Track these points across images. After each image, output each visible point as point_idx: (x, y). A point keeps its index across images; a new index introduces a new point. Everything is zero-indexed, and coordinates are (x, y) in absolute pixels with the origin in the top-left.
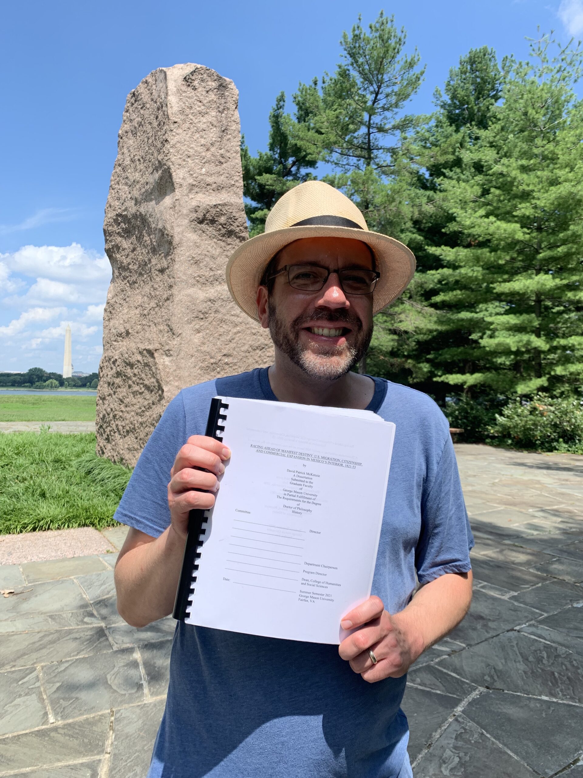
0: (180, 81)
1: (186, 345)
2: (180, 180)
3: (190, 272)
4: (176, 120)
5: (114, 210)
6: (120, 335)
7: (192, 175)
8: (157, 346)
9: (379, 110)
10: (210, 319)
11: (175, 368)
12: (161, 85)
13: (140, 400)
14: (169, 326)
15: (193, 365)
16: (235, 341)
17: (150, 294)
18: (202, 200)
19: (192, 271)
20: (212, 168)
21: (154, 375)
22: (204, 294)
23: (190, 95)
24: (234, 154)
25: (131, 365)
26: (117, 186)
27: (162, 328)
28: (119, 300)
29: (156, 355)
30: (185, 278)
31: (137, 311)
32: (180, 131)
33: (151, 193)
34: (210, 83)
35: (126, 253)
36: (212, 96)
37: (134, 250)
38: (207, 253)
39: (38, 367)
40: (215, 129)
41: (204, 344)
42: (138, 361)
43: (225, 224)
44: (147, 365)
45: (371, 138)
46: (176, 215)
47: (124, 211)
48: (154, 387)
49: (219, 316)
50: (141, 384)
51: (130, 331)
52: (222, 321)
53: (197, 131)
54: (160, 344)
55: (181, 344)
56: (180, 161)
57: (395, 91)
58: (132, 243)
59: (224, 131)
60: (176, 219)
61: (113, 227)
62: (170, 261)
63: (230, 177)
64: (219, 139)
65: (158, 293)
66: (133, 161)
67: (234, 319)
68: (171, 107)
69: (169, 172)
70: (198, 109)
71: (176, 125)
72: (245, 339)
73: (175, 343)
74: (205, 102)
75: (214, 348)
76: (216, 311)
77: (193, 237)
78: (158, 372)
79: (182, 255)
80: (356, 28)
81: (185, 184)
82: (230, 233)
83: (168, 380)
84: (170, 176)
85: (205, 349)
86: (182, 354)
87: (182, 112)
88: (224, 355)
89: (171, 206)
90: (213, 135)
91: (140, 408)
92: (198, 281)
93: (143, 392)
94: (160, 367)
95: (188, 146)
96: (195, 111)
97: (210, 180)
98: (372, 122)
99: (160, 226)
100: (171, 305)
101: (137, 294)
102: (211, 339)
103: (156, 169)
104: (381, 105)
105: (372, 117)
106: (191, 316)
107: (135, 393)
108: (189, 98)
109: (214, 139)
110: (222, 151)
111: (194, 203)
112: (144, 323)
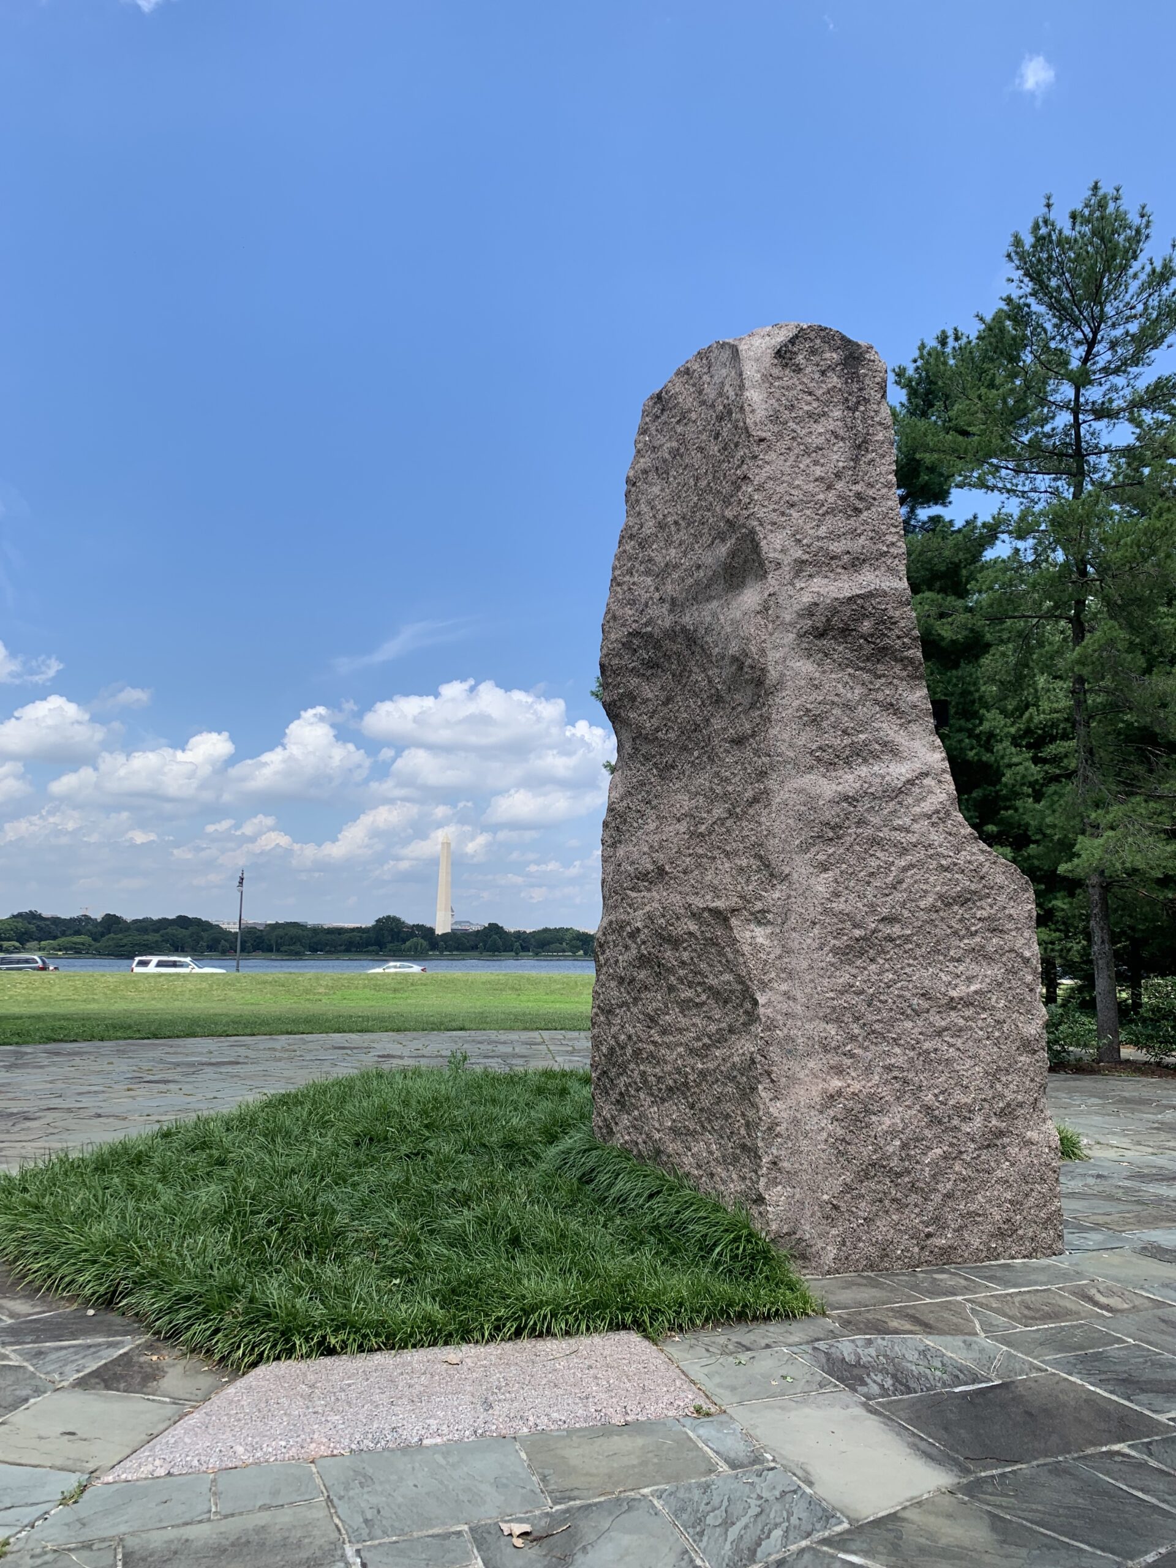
0: (768, 359)
1: (801, 900)
2: (776, 555)
3: (800, 741)
4: (764, 435)
5: (623, 625)
6: (643, 876)
7: (799, 541)
8: (734, 902)
9: (1097, 376)
10: (848, 840)
11: (778, 951)
12: (724, 372)
13: (698, 1021)
14: (761, 858)
15: (815, 945)
16: (904, 886)
17: (711, 789)
18: (822, 591)
19: (807, 738)
20: (839, 523)
21: (729, 966)
22: (834, 787)
23: (790, 383)
24: (884, 491)
25: (675, 943)
26: (627, 578)
27: (744, 862)
28: (635, 803)
29: (734, 922)
30: (792, 755)
31: (682, 827)
32: (772, 456)
33: (708, 586)
34: (827, 355)
35: (651, 707)
36: (834, 380)
37: (669, 700)
38: (836, 699)
39: (392, 914)
40: (841, 444)
41: (837, 895)
42: (690, 934)
43: (872, 635)
44: (713, 942)
45: (1082, 432)
46: (770, 626)
47: (646, 625)
48: (732, 992)
49: (868, 832)
50: (699, 983)
51: (667, 868)
52: (875, 842)
53: (807, 453)
54: (741, 897)
55: (789, 897)
56: (774, 516)
57: (1131, 332)
58: (662, 688)
59: (859, 447)
60: (771, 634)
61: (621, 657)
62: (758, 720)
63: (878, 536)
64: (852, 464)
65: (730, 788)
66: (661, 526)
67: (898, 836)
68: (753, 411)
69: (753, 540)
70: (806, 408)
71: (763, 445)
72: (926, 882)
73: (777, 895)
74: (819, 393)
75: (859, 905)
76: (861, 822)
77: (806, 667)
78: (741, 960)
79: (785, 709)
80: (1041, 224)
81: (787, 560)
82: (883, 653)
83: (766, 978)
84: (756, 548)
85: (842, 906)
86: (793, 920)
87: (775, 418)
88: (883, 919)
89: (758, 608)
90: (838, 456)
91: (698, 1039)
92: (819, 760)
93: (704, 1003)
94: (746, 949)
95: (790, 484)
96: (801, 413)
97: (836, 547)
98: (1082, 400)
99: (733, 649)
100: (765, 812)
101: (676, 792)
102: (852, 884)
103: (722, 537)
104: (1101, 365)
105: (1082, 391)
106: (807, 834)
107: (685, 1006)
108: (788, 388)
109: (841, 464)
110: (858, 488)
111: (806, 599)
112: (700, 851)
